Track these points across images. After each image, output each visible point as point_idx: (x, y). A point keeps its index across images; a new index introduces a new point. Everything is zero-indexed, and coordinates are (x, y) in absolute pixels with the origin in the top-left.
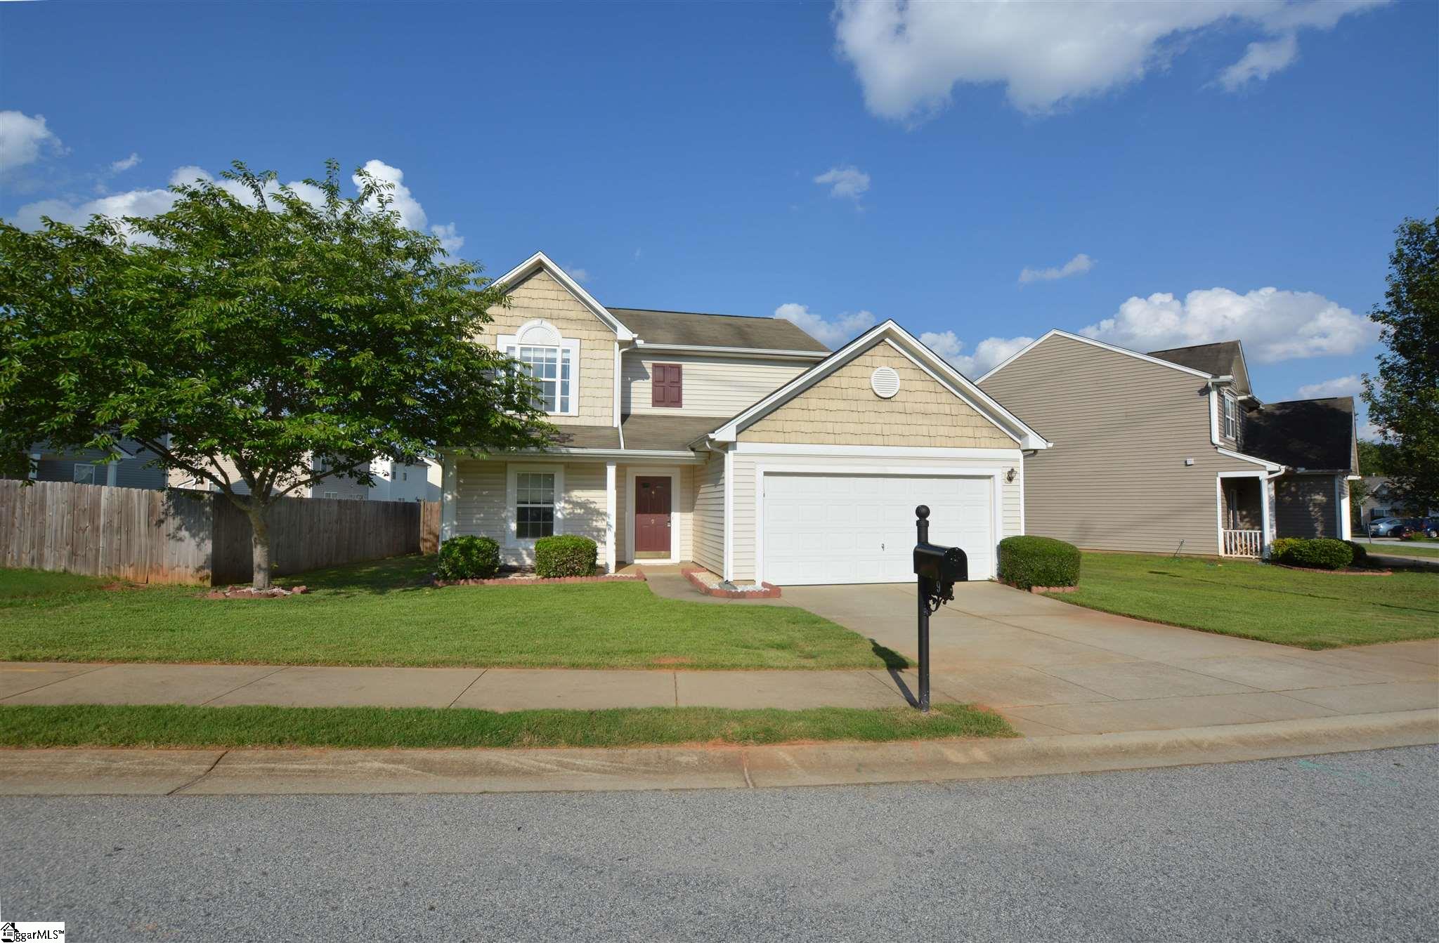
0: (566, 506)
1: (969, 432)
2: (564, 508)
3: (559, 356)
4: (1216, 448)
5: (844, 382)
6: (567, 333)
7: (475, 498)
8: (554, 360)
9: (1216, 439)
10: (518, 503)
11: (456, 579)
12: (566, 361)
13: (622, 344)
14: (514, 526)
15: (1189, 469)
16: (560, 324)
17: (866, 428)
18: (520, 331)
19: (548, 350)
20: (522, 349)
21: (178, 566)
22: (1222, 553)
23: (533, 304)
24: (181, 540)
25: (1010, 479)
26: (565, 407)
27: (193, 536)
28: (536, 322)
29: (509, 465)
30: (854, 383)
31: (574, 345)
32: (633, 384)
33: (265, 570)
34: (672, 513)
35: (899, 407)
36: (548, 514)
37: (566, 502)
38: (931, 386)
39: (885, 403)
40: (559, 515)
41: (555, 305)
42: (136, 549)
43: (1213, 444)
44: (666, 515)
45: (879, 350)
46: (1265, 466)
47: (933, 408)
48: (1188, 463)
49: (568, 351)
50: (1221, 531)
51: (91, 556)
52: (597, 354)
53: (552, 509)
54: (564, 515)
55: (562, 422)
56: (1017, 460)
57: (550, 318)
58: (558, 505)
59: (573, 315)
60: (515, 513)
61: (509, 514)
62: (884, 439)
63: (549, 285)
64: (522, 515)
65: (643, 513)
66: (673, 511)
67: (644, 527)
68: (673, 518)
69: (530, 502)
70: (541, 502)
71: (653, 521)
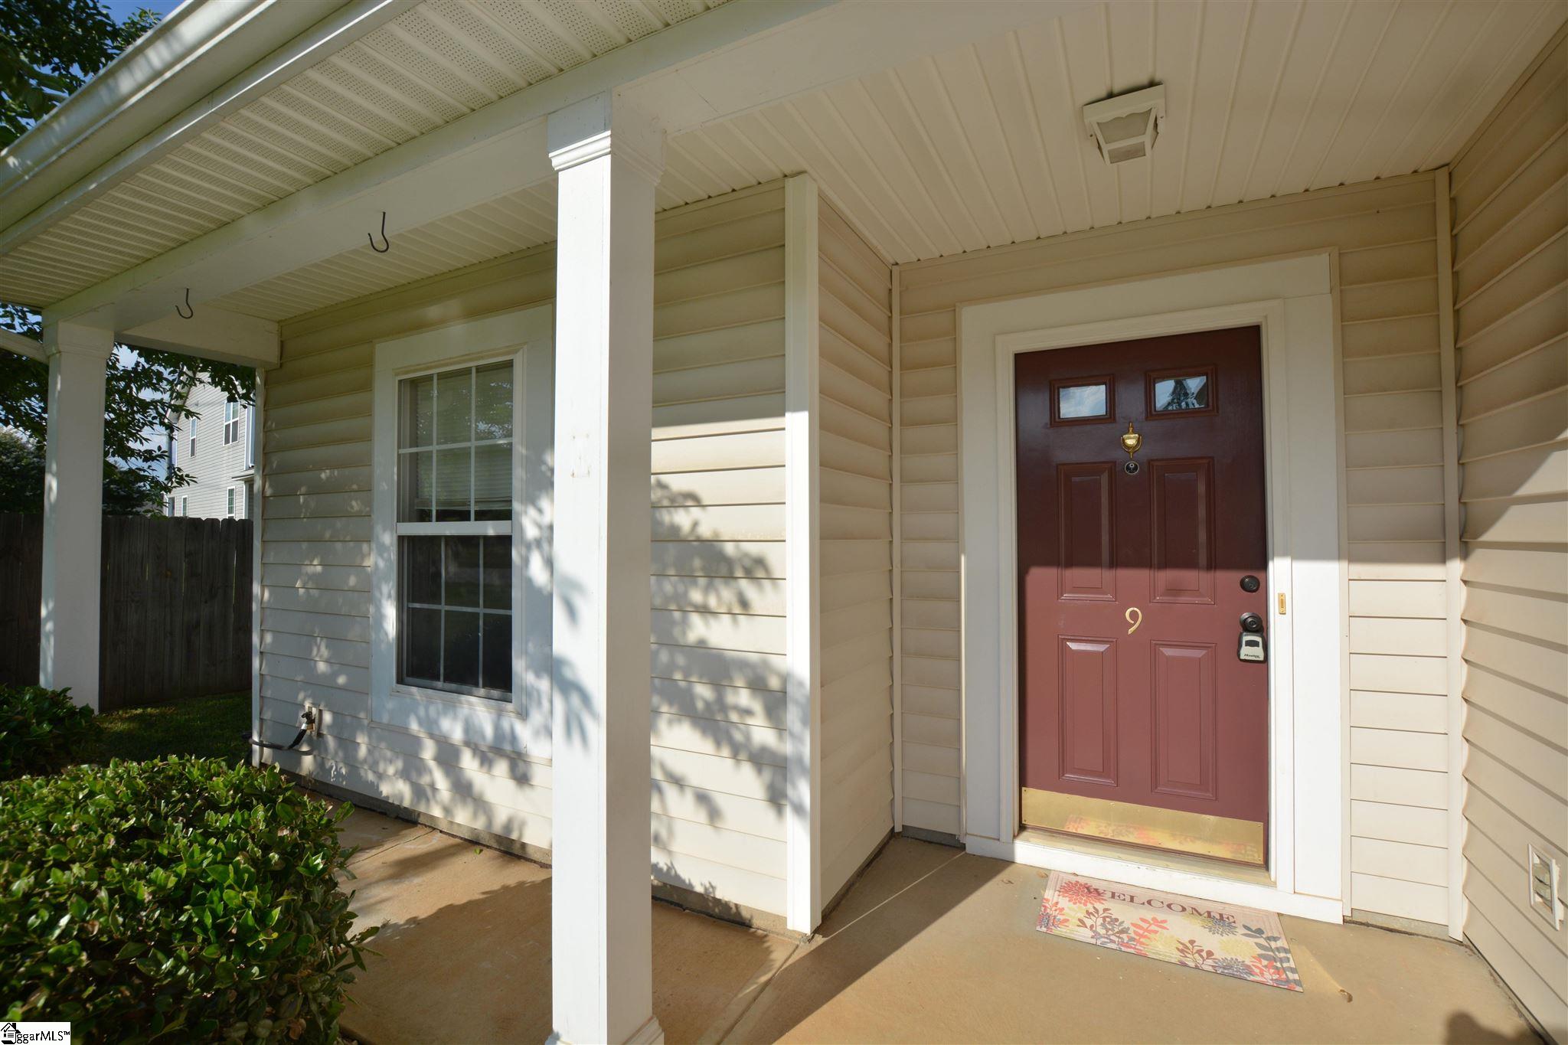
10: (404, 514)
14: (391, 621)
34: (1281, 572)
44: (1227, 579)
53: (510, 541)
58: (531, 522)
60: (396, 558)
64: (420, 569)
65: (1070, 563)
66: (1284, 554)
67: (1074, 646)
68: (1282, 603)
69: (437, 511)
70: (469, 512)
71: (1134, 615)
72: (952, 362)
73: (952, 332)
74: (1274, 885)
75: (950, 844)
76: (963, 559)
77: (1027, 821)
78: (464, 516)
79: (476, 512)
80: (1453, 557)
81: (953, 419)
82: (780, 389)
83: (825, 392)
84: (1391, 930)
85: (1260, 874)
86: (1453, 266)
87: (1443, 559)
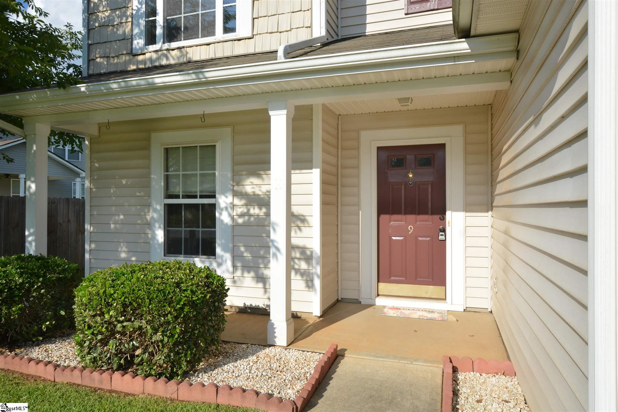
0: (237, 201)
2: (233, 206)
10: (167, 197)
34: (448, 213)
36: (210, 214)
37: (236, 195)
44: (436, 217)
53: (213, 207)
54: (233, 218)
58: (224, 201)
60: (163, 213)
61: (155, 216)
65: (393, 214)
66: (449, 210)
67: (394, 238)
68: (449, 223)
69: (182, 195)
70: (197, 195)
71: (411, 228)
72: (358, 149)
73: (358, 139)
74: (447, 303)
75: (357, 302)
76: (360, 212)
77: (380, 293)
78: (195, 197)
79: (200, 195)
80: (489, 211)
81: (358, 167)
82: (311, 161)
83: (324, 162)
84: (475, 312)
85: (444, 301)
86: (491, 132)
87: (488, 211)
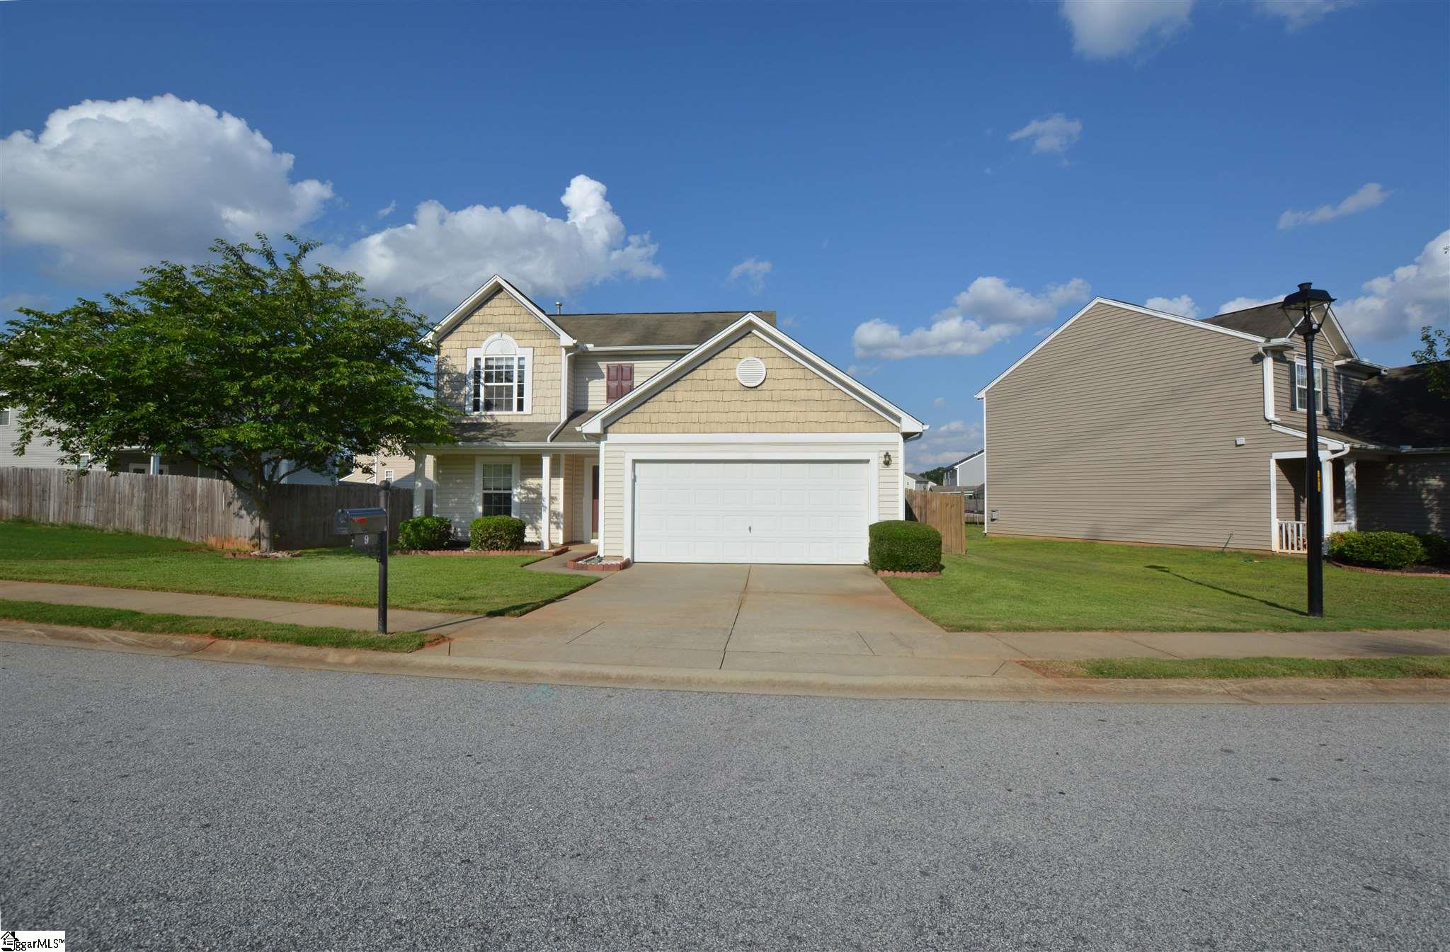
0: (523, 491)
1: (842, 416)
2: (520, 494)
3: (515, 364)
4: (1270, 424)
5: (710, 374)
6: (522, 343)
7: (451, 485)
8: (512, 367)
9: (1271, 415)
10: (484, 489)
11: (409, 550)
12: (521, 367)
13: (568, 349)
14: (480, 509)
15: (1240, 450)
16: (516, 335)
17: (731, 417)
18: (485, 344)
19: (507, 359)
20: (487, 359)
21: (240, 536)
22: (1275, 547)
23: (495, 320)
24: (242, 517)
25: (887, 463)
26: (520, 407)
27: (249, 514)
28: (497, 335)
29: (477, 458)
30: (720, 374)
31: (527, 353)
32: (590, 384)
33: (267, 538)
35: (767, 395)
36: (508, 498)
37: (522, 488)
38: (800, 373)
39: (752, 392)
40: (516, 499)
41: (513, 319)
42: (217, 521)
43: (1267, 420)
45: (746, 342)
46: (1326, 445)
47: (802, 395)
48: (1238, 443)
49: (523, 358)
50: (1275, 523)
51: (192, 528)
52: (548, 359)
53: (510, 494)
54: (520, 498)
55: (519, 420)
56: (897, 444)
57: (509, 331)
58: (516, 491)
59: (527, 327)
60: (482, 497)
61: (477, 499)
62: (752, 426)
63: (508, 303)
64: (487, 499)
69: (493, 488)
78: (500, 489)
79: (503, 488)
82: (560, 474)
83: (566, 474)
